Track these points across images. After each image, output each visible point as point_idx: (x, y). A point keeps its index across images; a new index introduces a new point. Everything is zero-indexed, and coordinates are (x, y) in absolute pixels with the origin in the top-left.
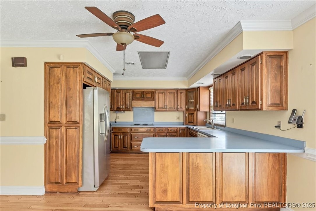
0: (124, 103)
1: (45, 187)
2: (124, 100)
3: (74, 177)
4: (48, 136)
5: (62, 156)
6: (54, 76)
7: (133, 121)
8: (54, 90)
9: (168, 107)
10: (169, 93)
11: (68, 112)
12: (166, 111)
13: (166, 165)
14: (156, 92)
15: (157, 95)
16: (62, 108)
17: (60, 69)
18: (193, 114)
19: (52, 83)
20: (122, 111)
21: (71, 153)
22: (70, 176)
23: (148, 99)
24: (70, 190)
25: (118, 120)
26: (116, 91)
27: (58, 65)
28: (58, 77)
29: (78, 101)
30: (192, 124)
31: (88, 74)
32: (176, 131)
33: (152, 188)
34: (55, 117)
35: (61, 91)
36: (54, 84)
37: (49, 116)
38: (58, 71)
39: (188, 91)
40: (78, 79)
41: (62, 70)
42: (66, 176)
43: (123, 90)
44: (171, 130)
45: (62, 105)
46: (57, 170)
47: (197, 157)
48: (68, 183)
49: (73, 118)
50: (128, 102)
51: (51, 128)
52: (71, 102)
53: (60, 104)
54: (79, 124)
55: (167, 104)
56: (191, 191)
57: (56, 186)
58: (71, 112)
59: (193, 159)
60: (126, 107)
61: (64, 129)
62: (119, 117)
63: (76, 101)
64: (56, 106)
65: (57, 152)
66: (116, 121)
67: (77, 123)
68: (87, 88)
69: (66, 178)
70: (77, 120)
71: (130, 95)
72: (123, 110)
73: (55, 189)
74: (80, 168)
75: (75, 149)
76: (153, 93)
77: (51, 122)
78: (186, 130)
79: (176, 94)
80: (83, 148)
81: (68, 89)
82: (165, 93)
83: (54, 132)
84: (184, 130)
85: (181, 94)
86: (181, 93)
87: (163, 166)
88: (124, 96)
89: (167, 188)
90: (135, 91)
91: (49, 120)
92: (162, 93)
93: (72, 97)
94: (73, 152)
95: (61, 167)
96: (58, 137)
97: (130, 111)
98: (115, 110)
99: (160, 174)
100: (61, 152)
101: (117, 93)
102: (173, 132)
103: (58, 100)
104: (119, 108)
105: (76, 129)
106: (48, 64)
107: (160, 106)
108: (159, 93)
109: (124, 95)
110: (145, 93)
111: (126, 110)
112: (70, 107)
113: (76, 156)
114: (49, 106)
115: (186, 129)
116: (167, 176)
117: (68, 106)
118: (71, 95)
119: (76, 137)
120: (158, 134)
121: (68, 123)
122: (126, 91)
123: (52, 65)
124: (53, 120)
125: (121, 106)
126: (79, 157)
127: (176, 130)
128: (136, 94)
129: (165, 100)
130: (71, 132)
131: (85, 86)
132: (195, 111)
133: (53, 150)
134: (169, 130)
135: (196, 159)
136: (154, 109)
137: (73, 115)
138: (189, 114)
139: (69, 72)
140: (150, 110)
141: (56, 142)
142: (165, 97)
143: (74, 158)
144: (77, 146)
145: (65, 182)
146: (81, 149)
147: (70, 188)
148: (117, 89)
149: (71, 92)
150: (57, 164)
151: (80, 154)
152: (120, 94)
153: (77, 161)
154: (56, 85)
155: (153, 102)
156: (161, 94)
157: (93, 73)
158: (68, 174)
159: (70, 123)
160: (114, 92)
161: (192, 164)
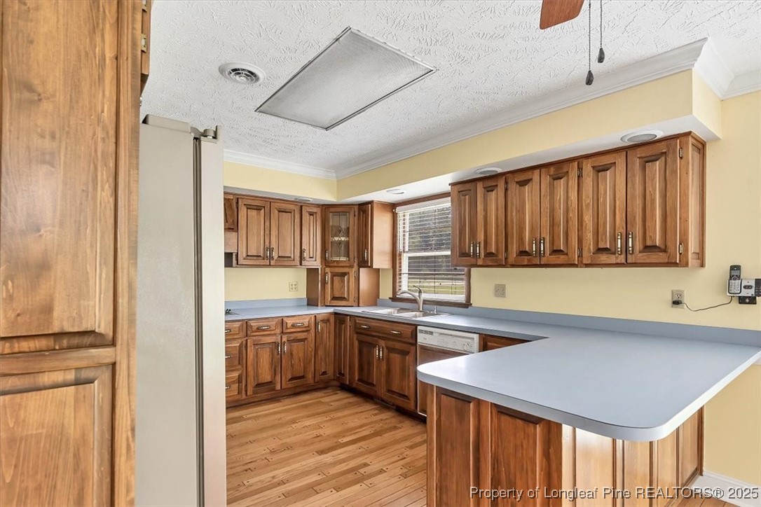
9: (275, 255)
10: (279, 211)
14: (237, 203)
18: (344, 274)
30: (344, 303)
32: (309, 326)
39: (331, 210)
44: (293, 326)
49: (57, 313)
54: (112, 345)
55: (274, 245)
67: (89, 340)
70: (97, 320)
76: (231, 207)
78: (332, 320)
79: (297, 216)
82: (267, 210)
84: (328, 320)
85: (312, 217)
86: (311, 214)
92: (258, 208)
102: (298, 330)
108: (249, 207)
115: (333, 316)
120: (254, 341)
127: (306, 324)
129: (267, 232)
132: (351, 267)
134: (289, 325)
136: (236, 257)
138: (334, 275)
142: (267, 224)
156: (253, 213)
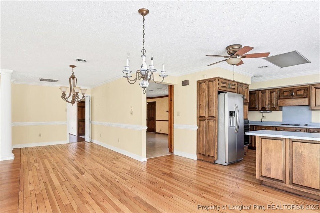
0: (269, 102)
1: (197, 156)
2: (270, 99)
3: (212, 153)
4: (199, 125)
5: (206, 138)
6: (202, 88)
7: (282, 121)
8: (202, 97)
11: (209, 111)
13: (270, 149)
14: (311, 88)
15: (313, 91)
16: (206, 108)
17: (205, 83)
19: (201, 93)
20: (267, 110)
21: (210, 137)
22: (210, 151)
23: (299, 97)
24: (210, 161)
25: (264, 120)
26: (261, 92)
27: (204, 81)
28: (204, 88)
29: (215, 103)
31: (222, 84)
33: (258, 164)
34: (202, 113)
35: (206, 97)
36: (202, 93)
37: (199, 113)
38: (204, 85)
40: (215, 89)
41: (206, 84)
42: (208, 151)
43: (268, 90)
45: (206, 106)
46: (203, 147)
47: (301, 146)
48: (209, 156)
49: (212, 114)
50: (274, 102)
51: (200, 120)
52: (211, 104)
53: (205, 105)
54: (215, 118)
56: (295, 174)
57: (202, 156)
58: (211, 110)
59: (296, 147)
60: (272, 106)
61: (207, 121)
62: (266, 117)
63: (214, 103)
64: (203, 107)
65: (203, 135)
66: (262, 121)
68: (221, 93)
69: (208, 153)
70: (214, 115)
71: (277, 94)
72: (269, 109)
73: (202, 159)
74: (216, 147)
75: (213, 134)
76: (307, 90)
77: (200, 117)
80: (218, 134)
81: (209, 95)
83: (202, 123)
87: (267, 150)
88: (270, 96)
89: (271, 167)
90: (282, 89)
91: (199, 115)
93: (211, 101)
94: (212, 136)
95: (205, 145)
96: (203, 126)
97: (277, 110)
98: (260, 109)
99: (265, 155)
100: (205, 136)
101: (262, 93)
103: (203, 103)
104: (265, 108)
105: (213, 121)
106: (199, 82)
107: (318, 104)
108: (317, 88)
109: (269, 94)
110: (295, 91)
111: (272, 109)
112: (210, 107)
113: (213, 139)
114: (199, 107)
116: (271, 158)
117: (209, 107)
118: (211, 99)
119: (213, 127)
121: (209, 117)
122: (272, 90)
123: (201, 82)
124: (201, 116)
125: (266, 106)
126: (216, 140)
128: (284, 93)
130: (211, 123)
131: (219, 93)
133: (201, 134)
135: (300, 147)
136: (309, 107)
137: (212, 112)
139: (210, 85)
141: (203, 129)
143: (212, 140)
144: (214, 133)
145: (207, 155)
146: (216, 135)
147: (210, 159)
148: (262, 89)
149: (211, 98)
150: (203, 143)
151: (216, 138)
152: (265, 94)
153: (214, 143)
154: (202, 94)
155: (307, 99)
156: (319, 90)
157: (227, 82)
158: (209, 150)
159: (210, 117)
160: (259, 92)
161: (296, 151)
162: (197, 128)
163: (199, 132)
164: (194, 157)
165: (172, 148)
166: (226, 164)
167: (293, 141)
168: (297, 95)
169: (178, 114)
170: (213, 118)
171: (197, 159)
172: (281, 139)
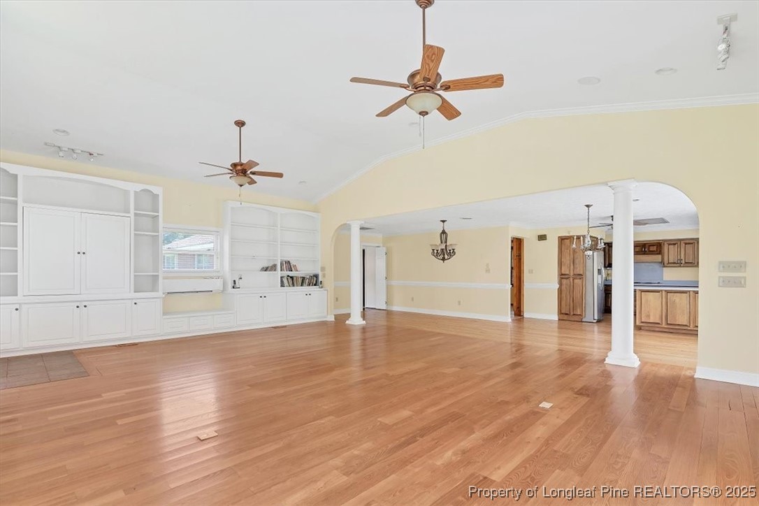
1: (558, 316)
3: (578, 310)
4: (561, 284)
5: (570, 297)
8: (564, 254)
9: (684, 262)
11: (575, 268)
12: (680, 266)
14: (664, 244)
15: (665, 248)
16: (570, 266)
17: (569, 240)
19: (563, 250)
21: (576, 295)
22: (576, 310)
23: (652, 253)
24: (576, 319)
27: (567, 237)
28: (567, 246)
34: (565, 271)
35: (570, 254)
37: (561, 271)
38: (566, 242)
42: (573, 310)
46: (566, 305)
48: (574, 314)
51: (562, 278)
52: (577, 262)
53: (569, 263)
54: (583, 276)
55: (682, 257)
56: (669, 317)
57: (566, 316)
58: (577, 268)
61: (571, 279)
63: (581, 261)
64: (566, 264)
65: (566, 294)
67: (581, 275)
70: (581, 273)
73: (565, 318)
74: (584, 305)
75: (580, 292)
76: (660, 245)
77: (562, 275)
82: (679, 244)
83: (564, 281)
91: (561, 273)
92: (674, 244)
93: (577, 258)
94: (578, 294)
95: (569, 304)
96: (566, 285)
100: (569, 294)
103: (567, 261)
105: (580, 279)
106: (561, 238)
107: (671, 261)
108: (669, 245)
110: (647, 246)
112: (576, 265)
113: (580, 297)
114: (561, 264)
117: (574, 264)
119: (580, 285)
121: (574, 275)
124: (564, 273)
126: (583, 298)
129: (679, 253)
130: (577, 282)
133: (564, 293)
136: (662, 264)
137: (578, 270)
140: (657, 266)
141: (566, 288)
142: (679, 250)
145: (572, 314)
146: (584, 293)
147: (576, 318)
149: (577, 255)
150: (566, 302)
151: (583, 296)
153: (581, 301)
154: (566, 250)
155: (660, 256)
156: (672, 246)
158: (574, 308)
159: (576, 275)
162: (558, 286)
163: (560, 291)
164: (556, 318)
165: (522, 310)
166: (595, 321)
167: (668, 292)
168: (650, 251)
169: (531, 272)
170: (580, 276)
171: (559, 320)
172: (658, 291)
